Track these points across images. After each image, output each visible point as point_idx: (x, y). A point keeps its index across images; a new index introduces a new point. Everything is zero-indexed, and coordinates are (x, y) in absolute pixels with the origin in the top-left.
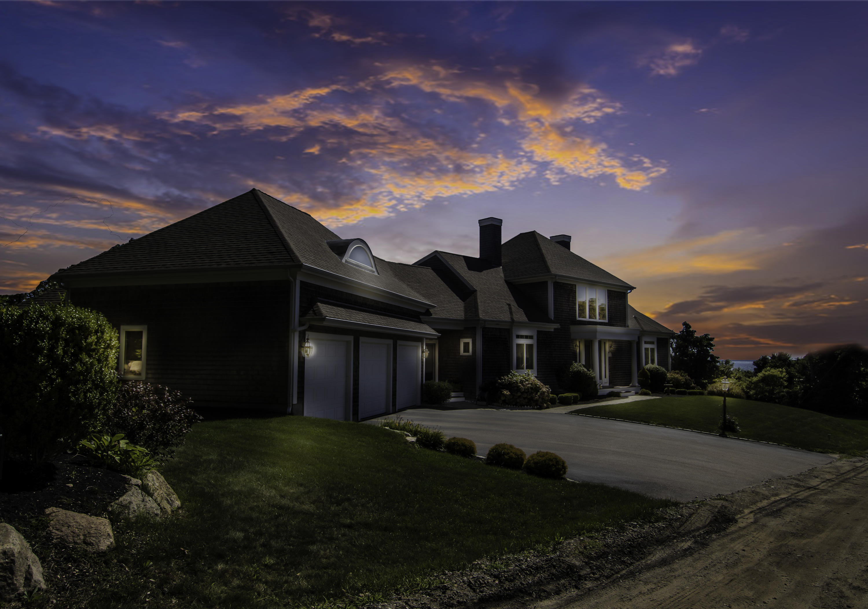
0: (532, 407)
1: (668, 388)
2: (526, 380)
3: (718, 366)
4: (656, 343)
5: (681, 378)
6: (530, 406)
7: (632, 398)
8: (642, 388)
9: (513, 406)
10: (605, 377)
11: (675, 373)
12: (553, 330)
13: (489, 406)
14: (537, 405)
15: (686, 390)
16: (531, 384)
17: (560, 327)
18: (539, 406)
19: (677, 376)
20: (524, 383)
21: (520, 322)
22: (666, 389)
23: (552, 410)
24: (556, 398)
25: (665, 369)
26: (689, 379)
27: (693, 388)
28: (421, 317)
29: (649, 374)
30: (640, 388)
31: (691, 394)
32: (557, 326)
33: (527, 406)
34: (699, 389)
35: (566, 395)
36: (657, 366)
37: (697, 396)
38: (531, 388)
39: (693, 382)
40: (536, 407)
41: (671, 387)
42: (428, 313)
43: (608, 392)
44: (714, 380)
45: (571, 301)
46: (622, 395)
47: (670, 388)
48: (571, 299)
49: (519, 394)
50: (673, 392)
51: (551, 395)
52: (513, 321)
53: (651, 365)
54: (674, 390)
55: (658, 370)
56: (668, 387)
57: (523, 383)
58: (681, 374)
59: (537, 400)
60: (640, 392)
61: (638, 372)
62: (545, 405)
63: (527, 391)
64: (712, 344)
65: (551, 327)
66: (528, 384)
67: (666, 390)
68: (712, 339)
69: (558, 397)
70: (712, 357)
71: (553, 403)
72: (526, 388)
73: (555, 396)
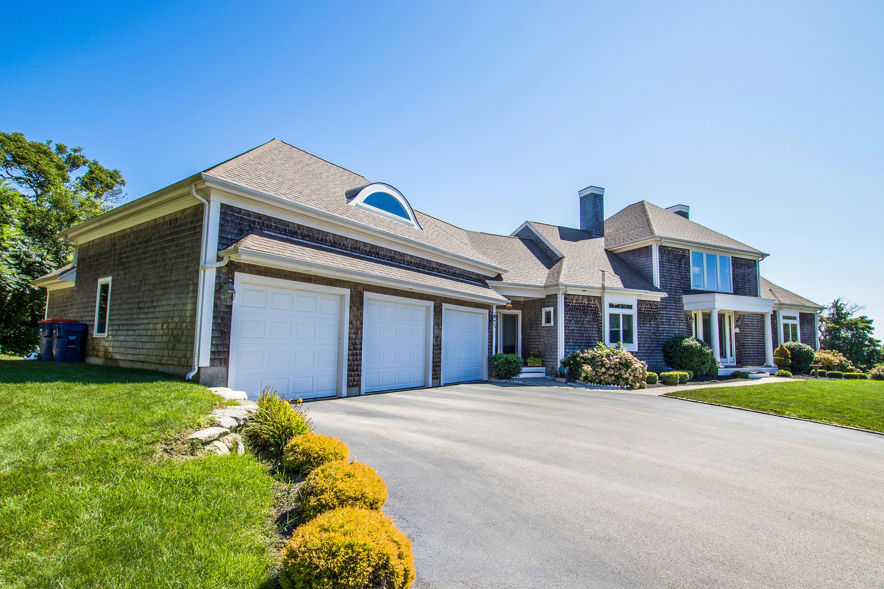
0: (620, 386)
1: (816, 370)
2: (614, 353)
3: (879, 350)
4: (798, 318)
5: (833, 358)
6: (618, 385)
7: (767, 380)
8: (779, 369)
9: (597, 384)
10: (731, 356)
11: (825, 352)
12: (659, 300)
13: (569, 383)
14: (627, 383)
15: (842, 373)
16: (620, 359)
17: (667, 296)
18: (630, 385)
19: (826, 356)
20: (611, 357)
21: (612, 289)
22: (814, 370)
23: (646, 391)
24: (656, 376)
25: (811, 347)
26: (845, 361)
27: (852, 371)
28: (487, 281)
29: (789, 352)
30: (778, 368)
31: (847, 377)
32: (665, 295)
33: (614, 384)
34: (859, 372)
35: (671, 373)
36: (801, 344)
37: (857, 380)
38: (620, 364)
39: (850, 363)
40: (625, 386)
41: (821, 368)
42: (499, 278)
43: (732, 372)
44: (875, 365)
45: (683, 268)
46: (750, 375)
47: (819, 370)
48: (683, 266)
49: (603, 370)
50: (822, 375)
51: (648, 373)
52: (603, 288)
53: (792, 342)
54: (824, 372)
55: (801, 349)
56: (816, 368)
57: (609, 357)
58: (834, 354)
59: (627, 379)
60: (777, 373)
61: (774, 349)
62: (638, 385)
63: (613, 366)
64: (870, 327)
65: (657, 297)
66: (617, 358)
67: (813, 372)
68: (870, 322)
69: (659, 375)
70: (871, 340)
71: (651, 382)
72: (613, 363)
73: (655, 374)
